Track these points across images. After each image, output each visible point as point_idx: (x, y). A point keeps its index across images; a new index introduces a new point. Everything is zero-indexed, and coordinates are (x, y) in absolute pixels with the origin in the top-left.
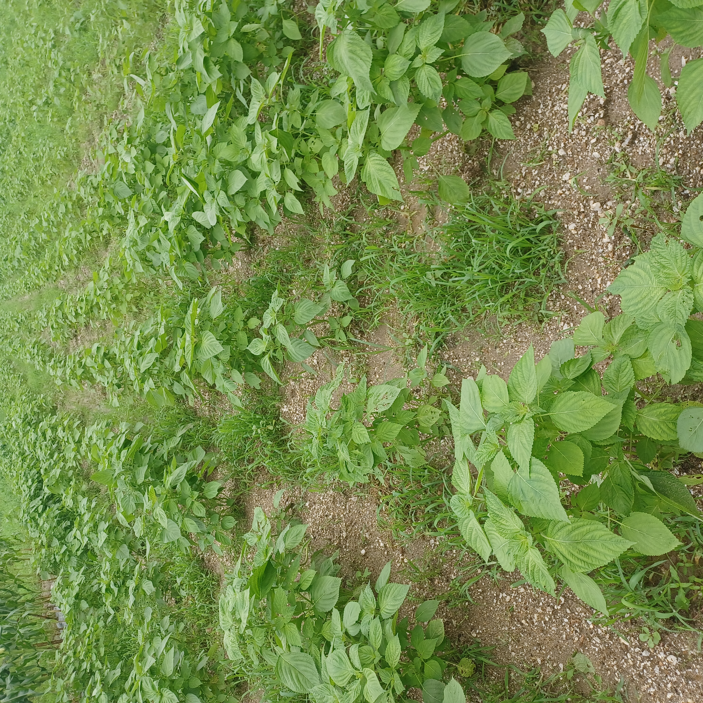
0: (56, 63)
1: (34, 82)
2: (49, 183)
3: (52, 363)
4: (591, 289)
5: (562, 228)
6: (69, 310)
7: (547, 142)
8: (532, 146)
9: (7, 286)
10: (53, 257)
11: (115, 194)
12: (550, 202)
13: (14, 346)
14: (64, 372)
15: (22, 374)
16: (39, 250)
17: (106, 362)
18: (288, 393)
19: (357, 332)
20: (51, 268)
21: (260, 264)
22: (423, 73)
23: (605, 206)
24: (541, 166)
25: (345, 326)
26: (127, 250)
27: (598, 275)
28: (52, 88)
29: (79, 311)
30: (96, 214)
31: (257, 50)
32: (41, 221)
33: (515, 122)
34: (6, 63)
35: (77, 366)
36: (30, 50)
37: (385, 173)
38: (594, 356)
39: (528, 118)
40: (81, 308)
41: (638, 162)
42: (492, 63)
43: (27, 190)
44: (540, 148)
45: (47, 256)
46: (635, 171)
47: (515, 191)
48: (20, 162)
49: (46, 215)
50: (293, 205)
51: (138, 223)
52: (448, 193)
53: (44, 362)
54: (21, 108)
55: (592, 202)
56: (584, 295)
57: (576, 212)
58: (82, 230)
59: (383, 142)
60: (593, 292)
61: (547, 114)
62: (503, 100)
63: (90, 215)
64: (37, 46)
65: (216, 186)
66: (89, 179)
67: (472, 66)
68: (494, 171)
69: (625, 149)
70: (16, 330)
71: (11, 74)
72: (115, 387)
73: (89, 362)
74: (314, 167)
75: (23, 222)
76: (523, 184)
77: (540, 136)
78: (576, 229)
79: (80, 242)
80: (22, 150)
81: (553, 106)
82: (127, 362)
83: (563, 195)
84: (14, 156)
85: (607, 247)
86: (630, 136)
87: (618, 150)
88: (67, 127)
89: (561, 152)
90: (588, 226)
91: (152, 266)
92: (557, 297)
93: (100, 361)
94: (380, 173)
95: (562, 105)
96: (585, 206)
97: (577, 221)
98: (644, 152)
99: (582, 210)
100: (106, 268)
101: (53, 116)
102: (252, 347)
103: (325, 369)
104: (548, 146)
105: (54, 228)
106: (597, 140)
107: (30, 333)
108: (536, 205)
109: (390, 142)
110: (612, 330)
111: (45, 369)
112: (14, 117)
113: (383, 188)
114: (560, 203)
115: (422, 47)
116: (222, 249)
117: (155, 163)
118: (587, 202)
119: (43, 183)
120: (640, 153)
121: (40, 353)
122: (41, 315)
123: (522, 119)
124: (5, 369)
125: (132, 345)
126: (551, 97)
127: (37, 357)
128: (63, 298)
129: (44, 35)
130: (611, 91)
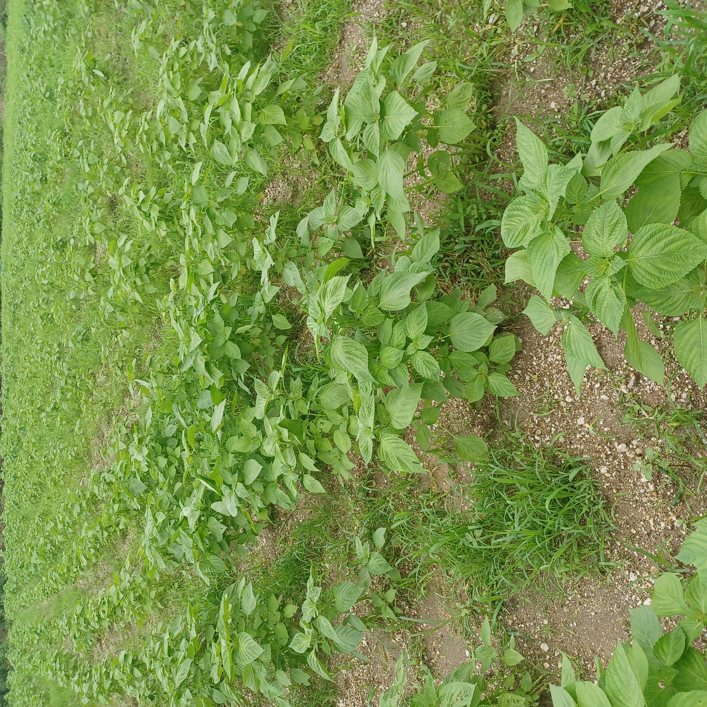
0: (62, 374)
1: (42, 390)
2: (62, 483)
3: (76, 678)
4: (646, 532)
5: (593, 472)
6: (91, 615)
7: (551, 391)
8: (537, 396)
9: (24, 595)
10: (70, 559)
11: (130, 491)
12: (572, 447)
13: (34, 663)
14: (91, 688)
15: (43, 692)
16: (56, 552)
17: (136, 670)
18: (341, 684)
19: (403, 603)
20: (69, 570)
21: (286, 540)
22: (418, 358)
23: (631, 446)
24: (553, 414)
25: (391, 601)
26: (147, 548)
27: (648, 516)
28: (59, 395)
29: (102, 615)
30: (111, 511)
31: (253, 344)
32: (56, 524)
33: (513, 376)
34: (15, 377)
35: (104, 677)
36: (36, 364)
37: (401, 450)
38: (685, 629)
39: (525, 371)
40: (104, 612)
41: (650, 399)
42: (480, 338)
43: (40, 492)
44: (545, 397)
45: (64, 559)
46: (650, 409)
47: (532, 439)
48: (31, 466)
49: (61, 517)
50: (312, 486)
51: (156, 520)
52: (467, 451)
53: (68, 676)
54: (31, 416)
55: (616, 444)
56: (640, 539)
57: (603, 455)
58: (98, 528)
59: (393, 421)
60: (649, 535)
61: (542, 364)
62: (497, 362)
63: (106, 513)
64: (43, 359)
65: (232, 479)
66: (102, 476)
67: (461, 343)
68: (506, 422)
69: (632, 390)
70: (36, 642)
71: (20, 386)
72: (148, 700)
73: (117, 674)
74: (326, 444)
75: (38, 524)
76: (539, 432)
77: (542, 385)
78: (608, 472)
79: (97, 539)
80: (33, 455)
81: (546, 357)
82: (159, 673)
83: (584, 439)
84: (26, 462)
85: (647, 486)
86: (633, 378)
87: (625, 391)
88: (76, 429)
89: (569, 399)
90: (620, 468)
91: (174, 559)
92: (612, 544)
93: (129, 670)
94: (396, 450)
95: (555, 356)
96: (610, 449)
97: (607, 463)
98: (652, 390)
99: (609, 453)
100: (127, 567)
101: (61, 420)
102: (295, 644)
103: (377, 651)
104: (554, 395)
105: (69, 529)
106: (601, 384)
107: (50, 643)
108: (559, 451)
109: (399, 421)
110: (695, 596)
111: (68, 685)
112: (24, 424)
113: (402, 463)
114: (582, 446)
115: (412, 336)
116: (245, 532)
117: (166, 456)
118: (611, 444)
119: (55, 484)
120: (649, 392)
121: (63, 667)
122: (62, 623)
123: (520, 372)
124: (25, 690)
125: (163, 651)
126: (541, 349)
127: (59, 673)
128: (84, 602)
129: (49, 349)
130: (599, 338)
